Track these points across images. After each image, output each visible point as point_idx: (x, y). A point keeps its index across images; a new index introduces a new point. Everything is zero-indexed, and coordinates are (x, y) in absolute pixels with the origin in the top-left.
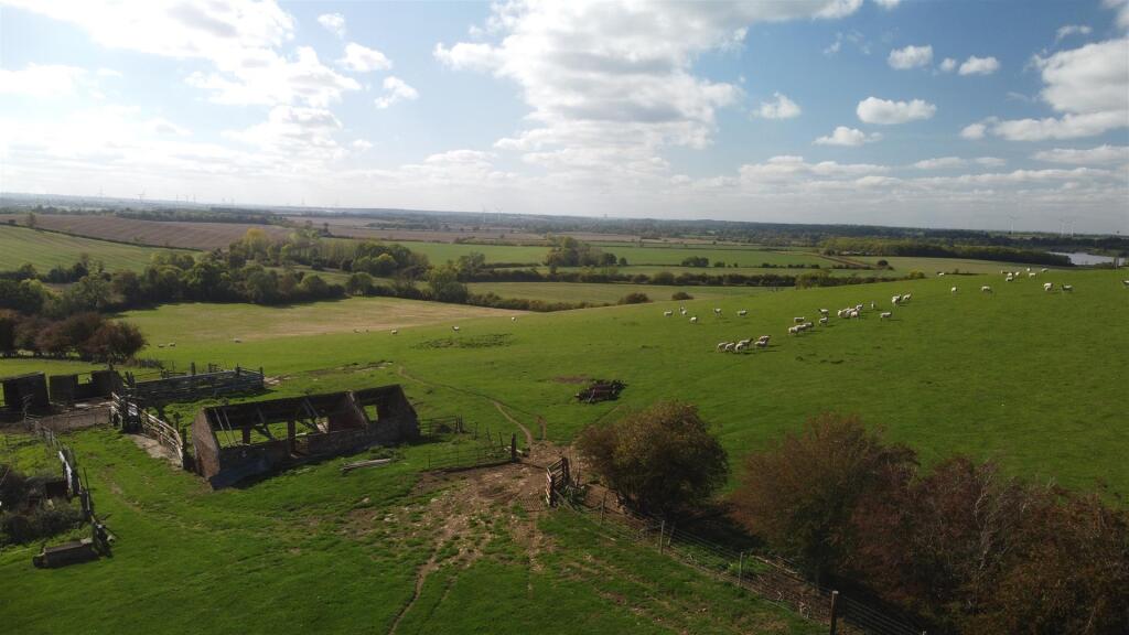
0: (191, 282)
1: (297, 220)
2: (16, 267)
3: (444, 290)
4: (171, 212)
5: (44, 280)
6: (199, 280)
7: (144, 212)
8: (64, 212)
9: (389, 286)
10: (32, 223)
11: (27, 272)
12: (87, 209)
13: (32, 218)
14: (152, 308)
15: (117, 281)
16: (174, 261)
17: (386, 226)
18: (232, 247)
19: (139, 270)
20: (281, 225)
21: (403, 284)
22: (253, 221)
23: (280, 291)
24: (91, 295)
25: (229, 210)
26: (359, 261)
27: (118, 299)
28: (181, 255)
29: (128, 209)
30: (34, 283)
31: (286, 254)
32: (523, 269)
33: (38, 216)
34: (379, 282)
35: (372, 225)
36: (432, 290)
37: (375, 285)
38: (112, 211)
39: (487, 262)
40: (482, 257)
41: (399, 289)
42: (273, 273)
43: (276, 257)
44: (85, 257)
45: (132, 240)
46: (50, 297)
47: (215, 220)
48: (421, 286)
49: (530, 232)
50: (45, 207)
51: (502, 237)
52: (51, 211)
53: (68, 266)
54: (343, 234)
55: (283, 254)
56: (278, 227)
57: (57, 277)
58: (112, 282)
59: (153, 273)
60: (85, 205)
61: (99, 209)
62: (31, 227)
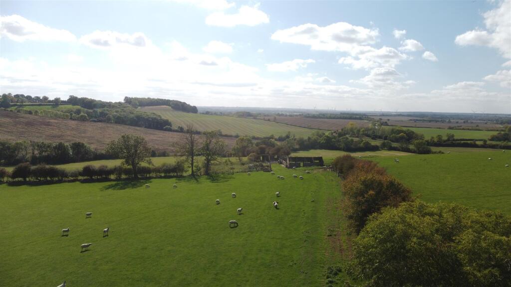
0: (322, 142)
1: (375, 118)
2: (269, 135)
3: (420, 149)
4: (324, 115)
5: (276, 140)
6: (324, 142)
7: (314, 115)
8: (286, 116)
9: (398, 146)
10: (275, 120)
11: (272, 137)
12: (295, 114)
13: (275, 118)
14: (308, 150)
15: (298, 141)
16: (318, 135)
17: (417, 120)
18: (342, 130)
19: (306, 138)
20: (367, 120)
21: (404, 146)
22: (356, 119)
23: (352, 146)
24: (289, 145)
25: (348, 114)
26: (391, 136)
27: (297, 147)
28: (321, 132)
29: (308, 114)
30: (273, 140)
31: (362, 133)
32: (469, 142)
33: (277, 117)
34: (395, 145)
35: (411, 120)
36: (416, 149)
37: (393, 146)
38: (302, 115)
39: (455, 138)
40: (453, 136)
41: (402, 148)
42: (352, 140)
43: (358, 134)
44: (289, 132)
45: (306, 126)
46: (277, 145)
47: (340, 118)
48: (411, 147)
49: (498, 123)
50: (280, 113)
51: (477, 126)
52: (282, 115)
53: (284, 135)
54: (394, 124)
55: (361, 133)
56: (366, 121)
57: (281, 139)
58: (296, 141)
59: (309, 138)
60: (295, 112)
61: (298, 114)
62: (274, 121)
